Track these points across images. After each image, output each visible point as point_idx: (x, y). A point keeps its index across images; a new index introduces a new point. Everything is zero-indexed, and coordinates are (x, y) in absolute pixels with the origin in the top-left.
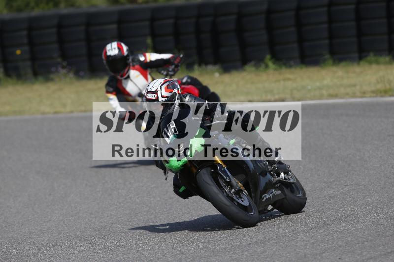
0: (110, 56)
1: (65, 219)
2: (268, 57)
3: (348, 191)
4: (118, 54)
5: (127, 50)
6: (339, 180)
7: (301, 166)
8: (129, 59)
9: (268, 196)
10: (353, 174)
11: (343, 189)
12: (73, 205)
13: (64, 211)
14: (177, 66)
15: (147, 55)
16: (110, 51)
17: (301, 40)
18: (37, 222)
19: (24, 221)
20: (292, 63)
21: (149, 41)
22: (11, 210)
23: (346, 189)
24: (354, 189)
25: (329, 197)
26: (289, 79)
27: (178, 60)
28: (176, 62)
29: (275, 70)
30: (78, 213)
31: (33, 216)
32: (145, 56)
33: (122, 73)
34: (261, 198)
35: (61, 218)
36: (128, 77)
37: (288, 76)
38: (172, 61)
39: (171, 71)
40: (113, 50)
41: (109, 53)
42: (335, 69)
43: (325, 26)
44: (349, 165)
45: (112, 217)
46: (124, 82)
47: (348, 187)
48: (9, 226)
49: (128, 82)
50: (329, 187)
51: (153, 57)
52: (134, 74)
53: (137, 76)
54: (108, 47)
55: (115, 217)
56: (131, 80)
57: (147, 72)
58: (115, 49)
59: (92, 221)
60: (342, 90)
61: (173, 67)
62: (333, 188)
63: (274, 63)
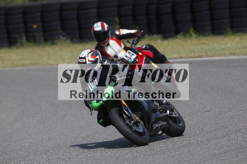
0: (96, 31)
1: (64, 131)
2: (192, 29)
3: (242, 114)
4: (101, 30)
5: (107, 28)
6: (236, 107)
7: (212, 98)
8: (108, 33)
9: (157, 125)
10: (245, 103)
11: (238, 112)
12: (69, 122)
13: (64, 126)
14: (139, 38)
15: (121, 30)
16: (96, 28)
17: (212, 19)
18: (47, 133)
19: (39, 132)
20: (207, 33)
21: (117, 19)
22: (31, 125)
23: (241, 112)
24: (245, 113)
25: (230, 117)
26: (205, 44)
27: (140, 34)
28: (139, 36)
29: (196, 37)
30: (72, 127)
31: (44, 129)
32: (119, 31)
33: (104, 42)
34: (152, 127)
35: (62, 130)
36: (108, 45)
37: (204, 41)
38: (136, 34)
39: (135, 41)
40: (98, 27)
41: (95, 29)
42: (233, 37)
43: (228, 10)
44: (242, 97)
45: (94, 129)
46: (106, 47)
47: (242, 111)
48: (29, 135)
49: (108, 47)
50: (229, 111)
51: (124, 32)
52: (112, 42)
53: (114, 44)
54: (95, 25)
55: (95, 130)
56: (110, 47)
57: (121, 41)
58: (99, 26)
59: (81, 132)
60: (238, 51)
61: (137, 38)
62: (232, 112)
63: (195, 34)
